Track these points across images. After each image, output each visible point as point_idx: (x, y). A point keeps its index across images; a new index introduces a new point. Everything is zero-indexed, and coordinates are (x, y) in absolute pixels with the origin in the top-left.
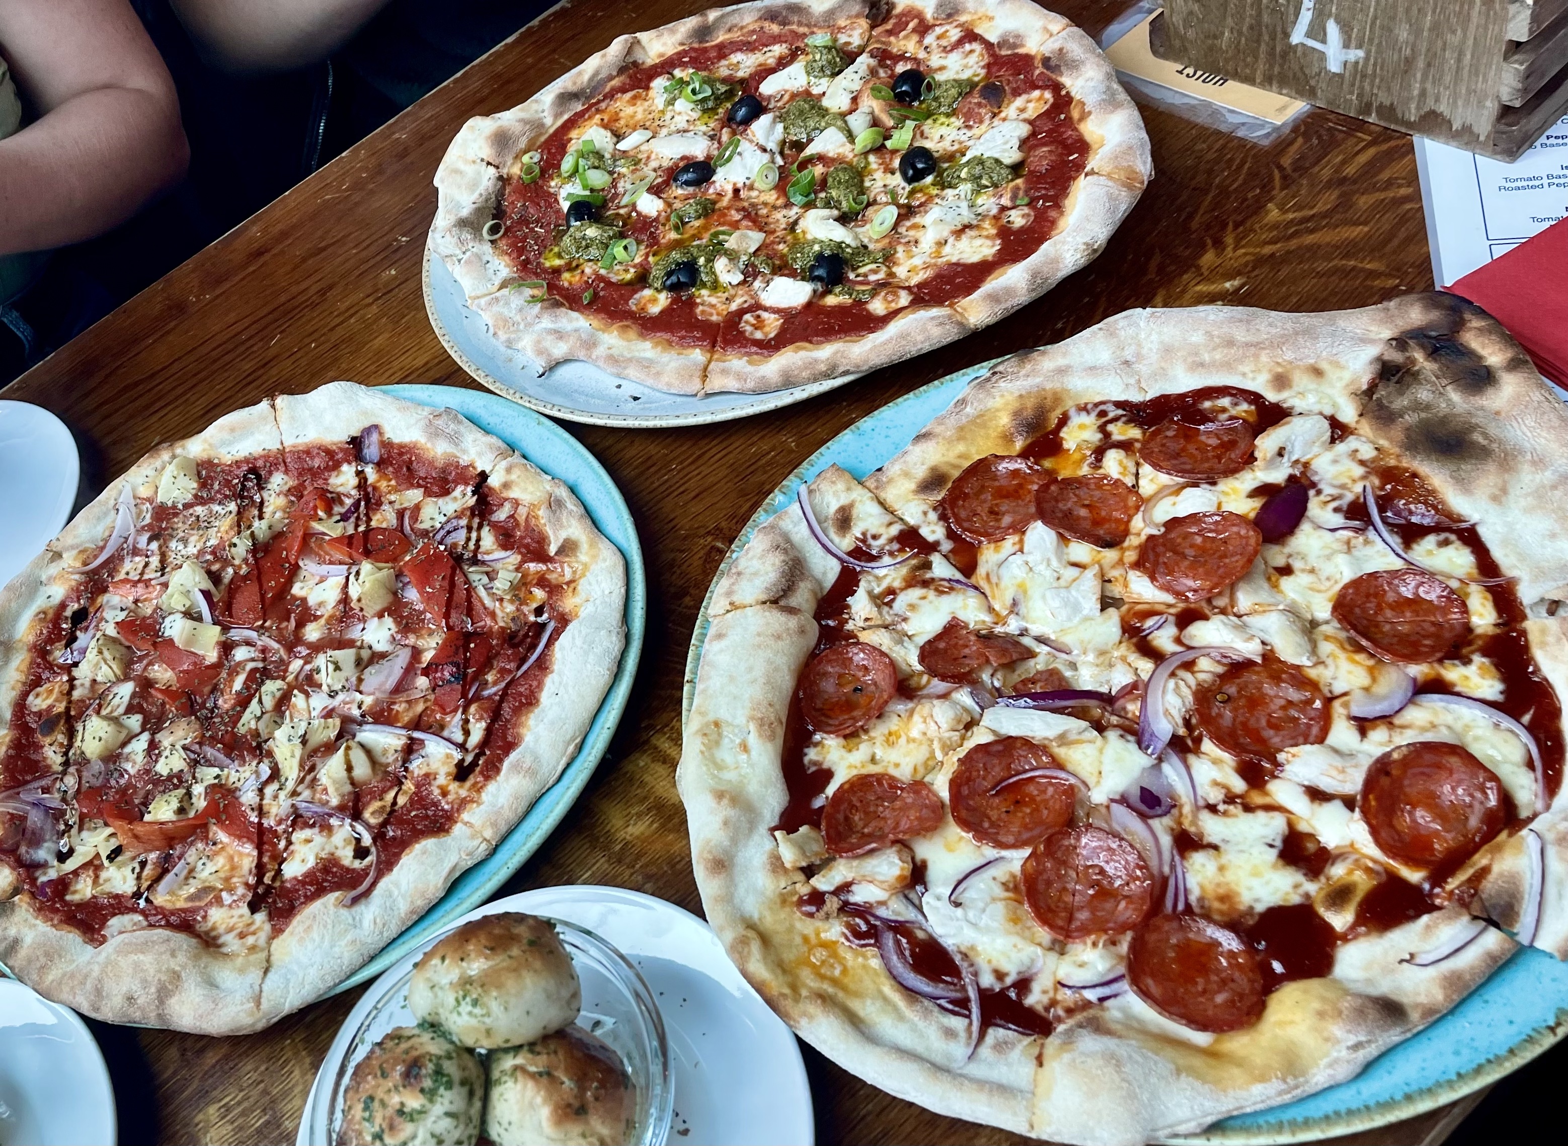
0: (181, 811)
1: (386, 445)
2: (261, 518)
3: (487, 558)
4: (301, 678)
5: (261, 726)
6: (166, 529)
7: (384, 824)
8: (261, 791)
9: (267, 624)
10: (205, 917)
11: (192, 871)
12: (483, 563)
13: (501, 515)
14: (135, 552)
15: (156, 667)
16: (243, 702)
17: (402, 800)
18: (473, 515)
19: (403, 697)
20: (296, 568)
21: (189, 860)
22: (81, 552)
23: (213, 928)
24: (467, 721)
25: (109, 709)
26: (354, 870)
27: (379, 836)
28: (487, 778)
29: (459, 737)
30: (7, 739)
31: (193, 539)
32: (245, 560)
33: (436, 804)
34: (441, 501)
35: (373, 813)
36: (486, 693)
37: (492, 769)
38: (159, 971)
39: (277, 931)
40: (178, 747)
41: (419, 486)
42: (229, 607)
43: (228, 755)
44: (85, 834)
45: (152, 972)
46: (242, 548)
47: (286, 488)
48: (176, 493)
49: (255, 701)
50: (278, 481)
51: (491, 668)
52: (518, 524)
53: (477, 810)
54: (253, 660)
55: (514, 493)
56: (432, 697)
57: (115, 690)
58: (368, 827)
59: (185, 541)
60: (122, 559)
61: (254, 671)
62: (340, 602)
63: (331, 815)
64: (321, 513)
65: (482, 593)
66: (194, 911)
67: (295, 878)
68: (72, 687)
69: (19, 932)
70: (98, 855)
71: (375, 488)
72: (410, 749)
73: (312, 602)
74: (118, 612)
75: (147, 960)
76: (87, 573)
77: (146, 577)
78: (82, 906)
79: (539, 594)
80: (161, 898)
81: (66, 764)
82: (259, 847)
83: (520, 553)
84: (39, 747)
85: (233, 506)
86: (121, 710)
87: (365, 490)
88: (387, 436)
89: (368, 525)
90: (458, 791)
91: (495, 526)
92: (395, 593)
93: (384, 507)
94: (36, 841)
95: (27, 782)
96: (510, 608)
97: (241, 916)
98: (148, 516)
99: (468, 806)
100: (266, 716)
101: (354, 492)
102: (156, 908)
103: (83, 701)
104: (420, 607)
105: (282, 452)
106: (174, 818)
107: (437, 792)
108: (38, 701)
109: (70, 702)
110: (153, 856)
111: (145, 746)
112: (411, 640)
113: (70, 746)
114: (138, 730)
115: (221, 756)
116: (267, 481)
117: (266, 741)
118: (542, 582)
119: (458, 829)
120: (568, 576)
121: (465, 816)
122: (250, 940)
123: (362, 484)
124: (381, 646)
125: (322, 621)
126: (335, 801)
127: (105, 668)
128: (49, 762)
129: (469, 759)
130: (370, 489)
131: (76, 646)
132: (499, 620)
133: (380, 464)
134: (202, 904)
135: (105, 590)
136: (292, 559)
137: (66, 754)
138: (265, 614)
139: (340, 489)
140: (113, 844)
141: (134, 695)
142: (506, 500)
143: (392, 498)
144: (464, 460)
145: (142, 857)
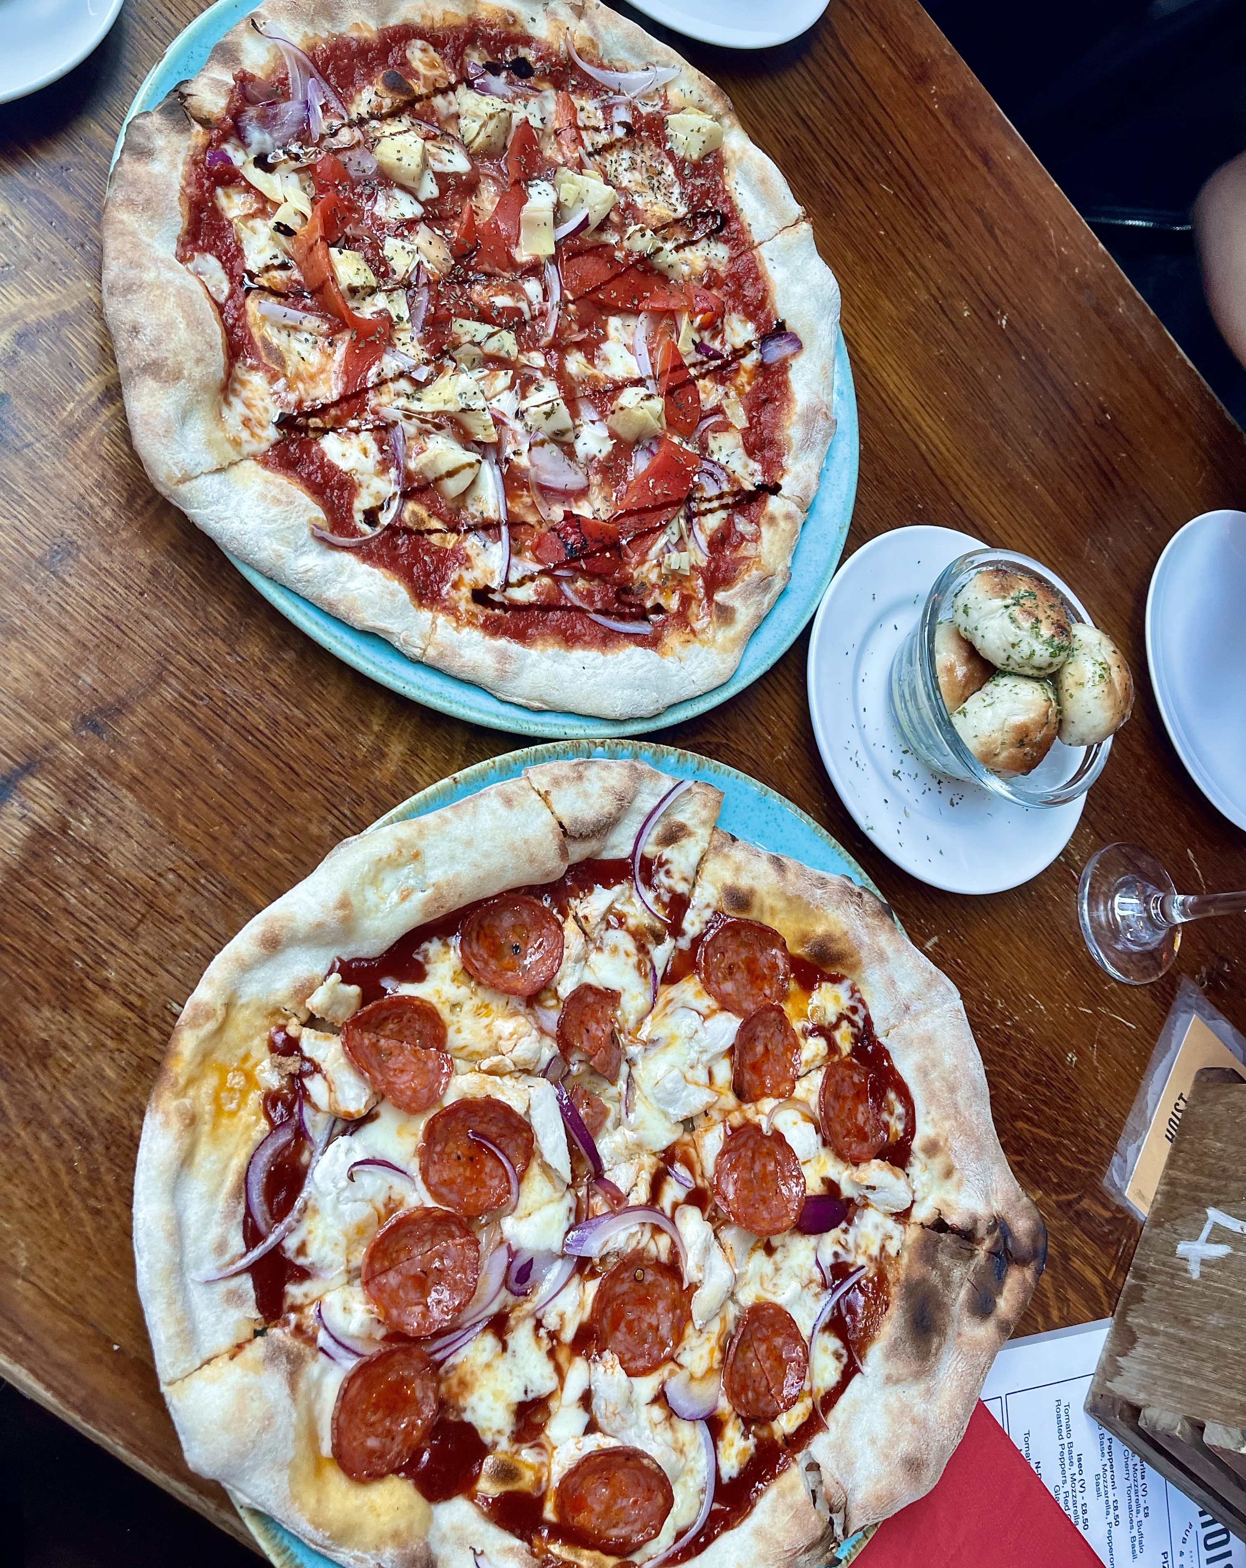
0: (353, 291)
1: (783, 367)
2: (678, 248)
3: (696, 529)
4: (526, 370)
5: (467, 348)
6: (640, 138)
7: (408, 531)
8: (401, 375)
9: (572, 307)
10: (252, 368)
11: (295, 329)
12: (690, 530)
13: (742, 525)
14: (607, 109)
15: (493, 189)
16: (484, 316)
17: (435, 539)
18: (734, 494)
19: (538, 499)
20: (637, 313)
21: (305, 322)
22: (591, 40)
23: (243, 383)
24: (532, 579)
25: (434, 150)
26: (352, 517)
27: (393, 530)
28: (484, 627)
29: (514, 578)
30: (366, 34)
31: (637, 176)
32: (630, 253)
33: (443, 579)
34: (741, 451)
35: (414, 513)
36: (565, 587)
37: (493, 628)
38: (176, 354)
39: (264, 462)
40: (418, 258)
41: (750, 420)
42: (577, 253)
43: (426, 322)
44: (294, 177)
45: (172, 346)
46: (643, 244)
47: (715, 265)
48: (682, 137)
49: (488, 329)
50: (720, 252)
51: (589, 581)
52: (736, 548)
53: (450, 630)
54: (530, 304)
55: (766, 532)
56: (544, 529)
57: (456, 149)
58: (398, 515)
59: (632, 167)
60: (595, 95)
61: (519, 312)
62: (614, 382)
63: (398, 468)
64: (698, 320)
65: (662, 540)
66: (254, 353)
67: (324, 455)
68: (444, 92)
69: (163, 149)
70: (277, 205)
71: (737, 371)
72: (488, 527)
73: (606, 347)
74: (539, 117)
75: (182, 333)
76: (570, 58)
77: (584, 134)
78: (216, 213)
79: (673, 603)
80: (255, 307)
81: (361, 122)
82: (344, 399)
83: (709, 563)
84: (368, 78)
85: (682, 210)
86: (438, 167)
87: (733, 361)
88: (793, 362)
89: (697, 378)
90: (463, 598)
91: (729, 524)
92: (638, 442)
93: (721, 389)
94: (267, 122)
95: (327, 80)
96: (653, 577)
97: (266, 410)
98: (649, 109)
99: (451, 618)
100: (477, 350)
101: (728, 348)
102: (243, 305)
103: (433, 112)
104: (631, 477)
105: (752, 247)
106: (343, 286)
107: (454, 576)
108: (418, 54)
109: (428, 97)
110: (296, 275)
111: (409, 216)
112: (596, 479)
113: (382, 118)
114: (422, 199)
115: (422, 315)
116: (717, 240)
117: (452, 359)
118: (686, 601)
119: (426, 615)
120: (698, 626)
121: (441, 619)
122: (245, 435)
123: (738, 354)
124: (581, 449)
125: (591, 371)
126: (412, 465)
127: (475, 127)
128: (357, 98)
129: (497, 597)
130: (734, 366)
131: (490, 77)
132: (639, 570)
133: (762, 367)
134: (265, 360)
135: (558, 86)
136: (644, 305)
137: (373, 116)
138: (580, 298)
139: (727, 329)
140: (294, 223)
141: (457, 175)
142: (758, 524)
143: (732, 394)
144: (788, 461)
145: (291, 263)
